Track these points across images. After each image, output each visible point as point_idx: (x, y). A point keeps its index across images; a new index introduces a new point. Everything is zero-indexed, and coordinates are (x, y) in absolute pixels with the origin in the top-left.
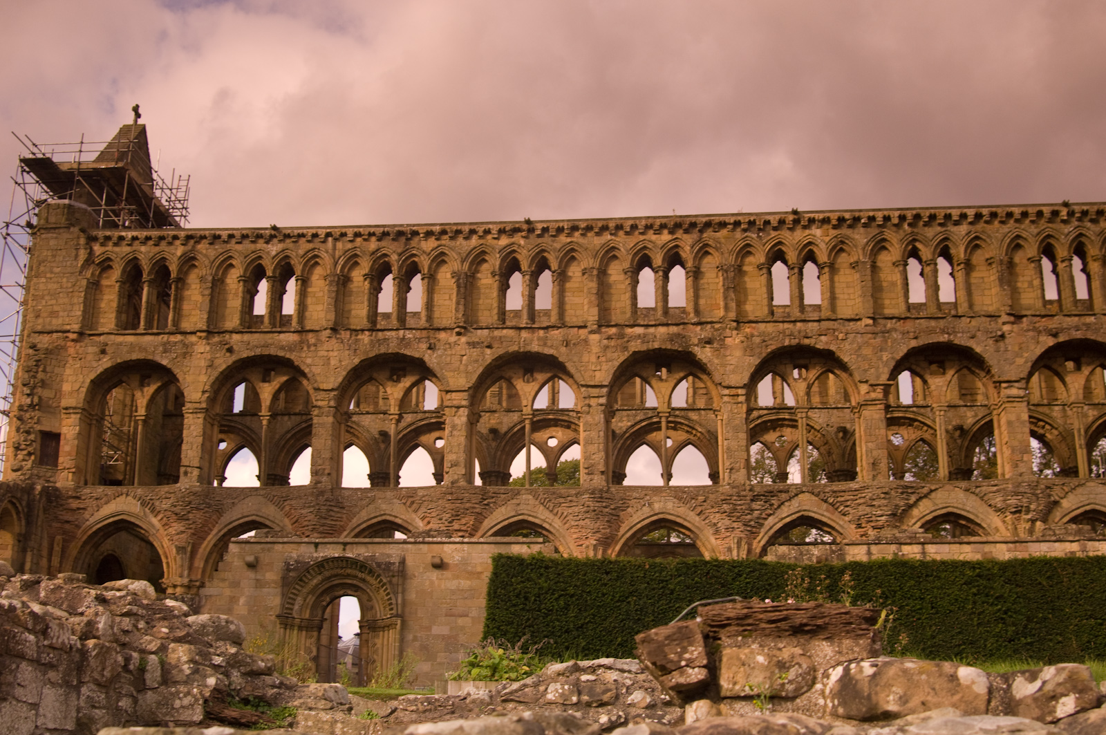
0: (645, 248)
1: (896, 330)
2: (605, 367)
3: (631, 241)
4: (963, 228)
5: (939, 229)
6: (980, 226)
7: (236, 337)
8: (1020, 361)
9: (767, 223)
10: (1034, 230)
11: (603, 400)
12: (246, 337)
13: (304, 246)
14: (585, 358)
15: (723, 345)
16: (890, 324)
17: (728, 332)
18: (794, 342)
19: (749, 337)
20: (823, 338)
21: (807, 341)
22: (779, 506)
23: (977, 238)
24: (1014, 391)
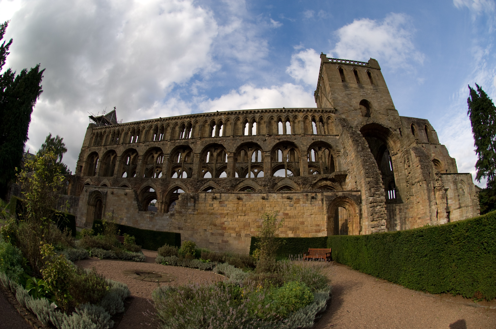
0: (184, 122)
1: (238, 139)
2: (170, 150)
3: (181, 121)
4: (259, 114)
5: (253, 115)
6: (262, 114)
7: (108, 146)
8: (269, 146)
9: (211, 115)
10: (276, 114)
11: (168, 158)
12: (110, 146)
13: (122, 127)
14: (166, 148)
15: (196, 144)
16: (237, 138)
17: (198, 140)
18: (213, 142)
19: (202, 142)
20: (220, 141)
21: (216, 142)
22: (204, 184)
23: (262, 117)
24: (267, 154)
